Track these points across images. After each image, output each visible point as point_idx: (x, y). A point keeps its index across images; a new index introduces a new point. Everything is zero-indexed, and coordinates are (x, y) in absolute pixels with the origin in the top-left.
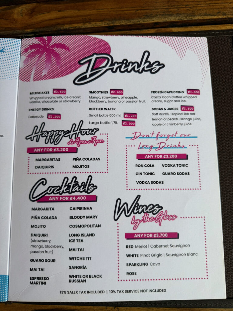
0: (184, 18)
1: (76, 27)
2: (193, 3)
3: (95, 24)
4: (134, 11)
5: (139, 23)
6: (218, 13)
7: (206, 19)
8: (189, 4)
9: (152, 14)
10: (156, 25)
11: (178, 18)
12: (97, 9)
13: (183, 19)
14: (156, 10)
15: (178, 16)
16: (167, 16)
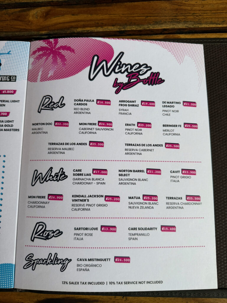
0: (191, 25)
1: (88, 31)
2: (199, 12)
3: (107, 28)
4: (145, 17)
5: (148, 29)
6: (223, 22)
7: (212, 28)
8: (195, 12)
9: (161, 21)
10: (164, 31)
11: (186, 25)
12: (109, 15)
13: (190, 27)
14: (165, 18)
15: (186, 24)
16: (175, 23)
